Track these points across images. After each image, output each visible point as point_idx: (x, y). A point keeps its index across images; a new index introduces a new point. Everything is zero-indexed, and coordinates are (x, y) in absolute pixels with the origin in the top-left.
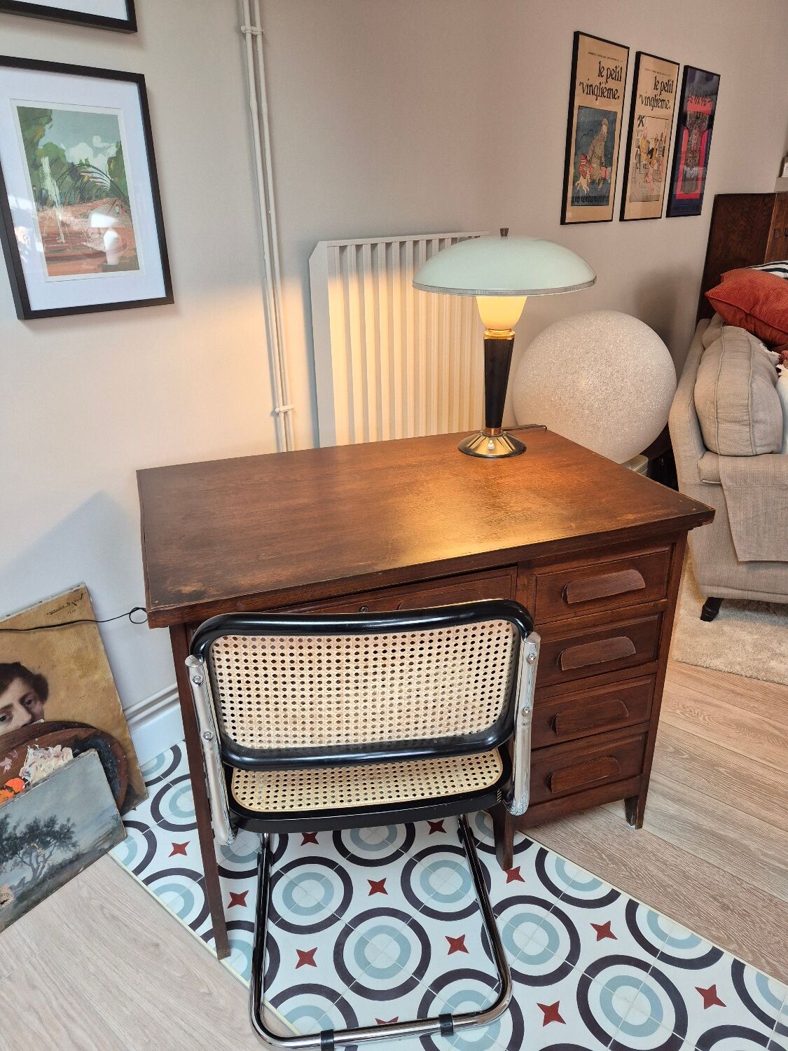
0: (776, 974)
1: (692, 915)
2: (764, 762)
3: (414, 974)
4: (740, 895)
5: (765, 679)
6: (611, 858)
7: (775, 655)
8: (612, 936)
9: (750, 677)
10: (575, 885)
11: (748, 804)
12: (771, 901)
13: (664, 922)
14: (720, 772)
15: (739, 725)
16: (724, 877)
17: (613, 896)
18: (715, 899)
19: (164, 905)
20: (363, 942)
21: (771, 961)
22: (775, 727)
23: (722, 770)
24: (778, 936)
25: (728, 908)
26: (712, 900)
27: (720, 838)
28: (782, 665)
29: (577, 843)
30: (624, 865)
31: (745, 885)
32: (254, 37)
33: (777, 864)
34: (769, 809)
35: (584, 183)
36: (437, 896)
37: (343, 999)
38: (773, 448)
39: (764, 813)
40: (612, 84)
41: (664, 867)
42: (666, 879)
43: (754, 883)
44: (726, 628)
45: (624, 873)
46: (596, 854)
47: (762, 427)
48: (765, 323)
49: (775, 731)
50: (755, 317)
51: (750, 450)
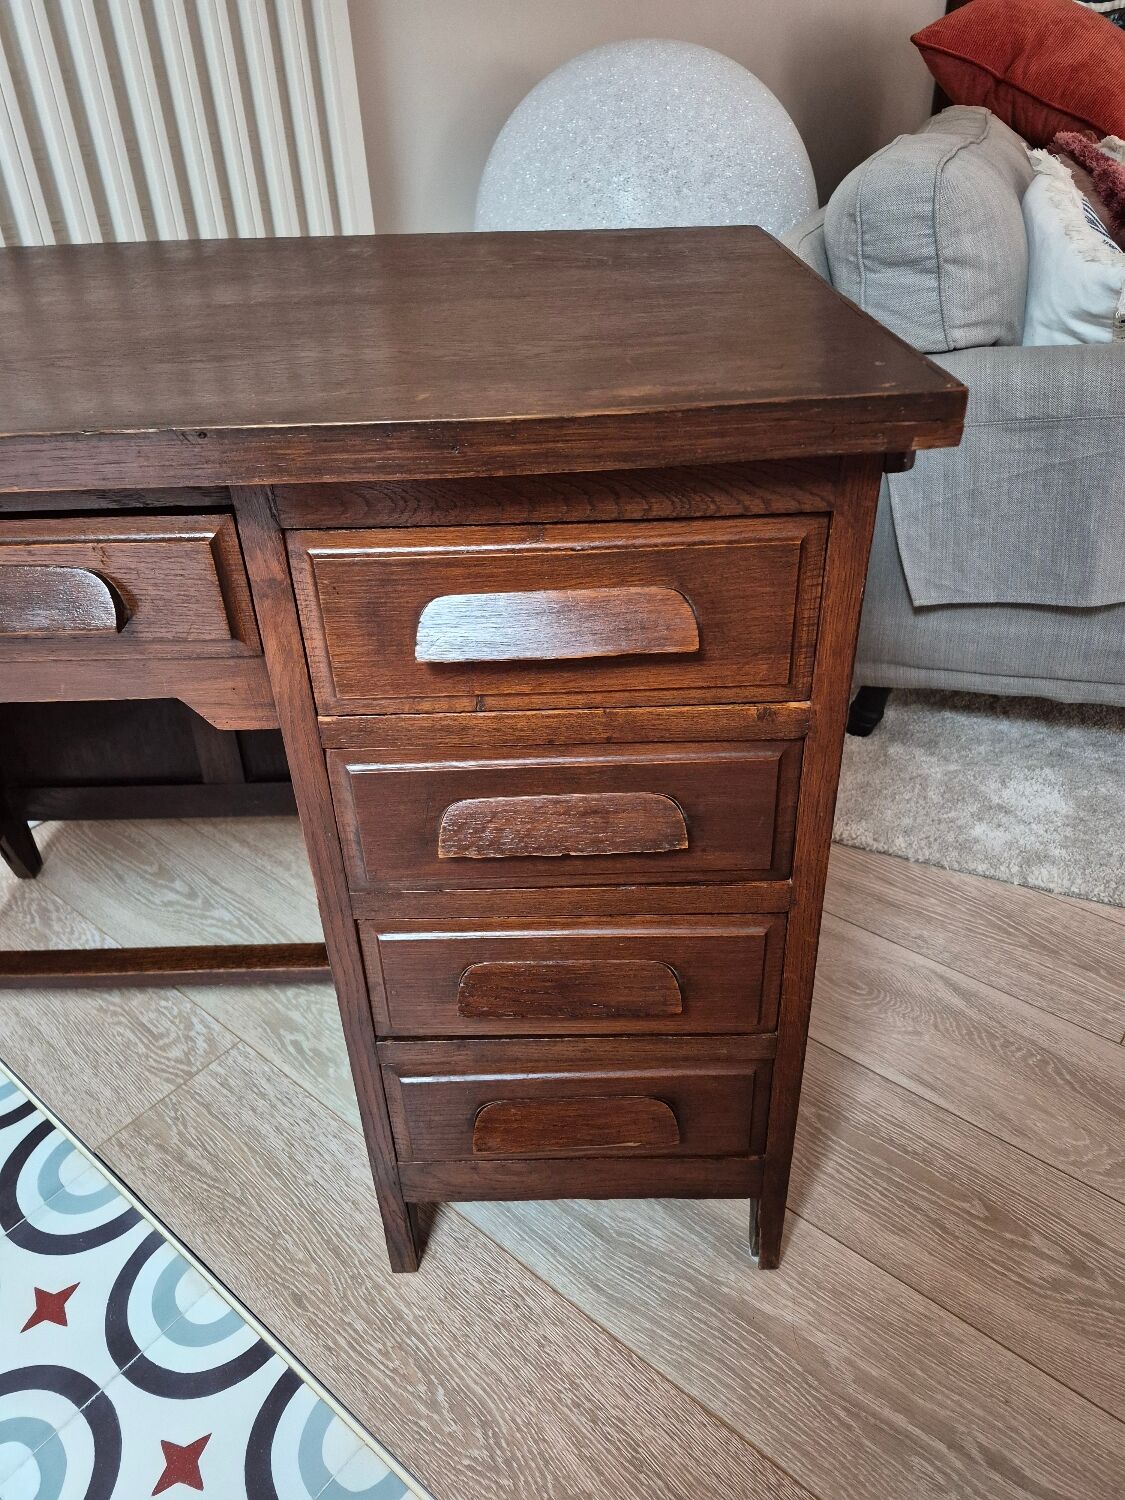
5: (956, 866)
6: (459, 1400)
7: (988, 810)
9: (926, 862)
28: (999, 833)
30: (484, 1425)
34: (903, 1231)
38: (996, 332)
44: (896, 750)
45: (476, 1453)
46: (422, 1388)
47: (968, 275)
48: (1035, 99)
49: (957, 1002)
50: (1013, 86)
51: (940, 336)
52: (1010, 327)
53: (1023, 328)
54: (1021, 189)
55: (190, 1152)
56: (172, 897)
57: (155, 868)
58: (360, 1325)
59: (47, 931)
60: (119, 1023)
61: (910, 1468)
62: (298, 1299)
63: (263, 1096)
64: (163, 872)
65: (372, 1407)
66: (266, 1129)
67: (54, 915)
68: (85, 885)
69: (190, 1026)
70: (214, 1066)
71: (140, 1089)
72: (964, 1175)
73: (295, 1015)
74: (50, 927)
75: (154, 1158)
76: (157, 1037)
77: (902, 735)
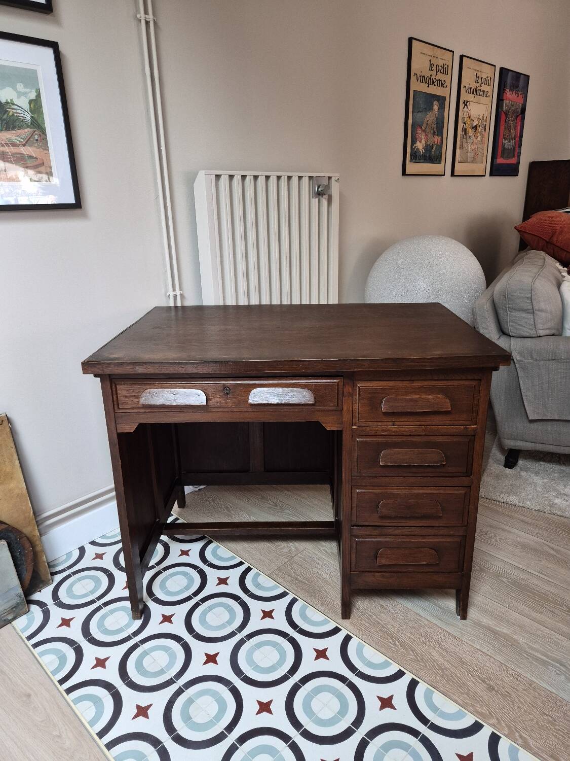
0: (526, 747)
1: (462, 693)
2: (540, 575)
3: (225, 729)
4: (505, 679)
5: (550, 512)
6: (403, 644)
7: (560, 495)
8: (393, 707)
9: (538, 510)
10: (370, 665)
11: (521, 607)
12: (531, 685)
13: (438, 698)
14: (503, 582)
15: (524, 547)
16: (493, 663)
17: (399, 675)
18: (484, 682)
19: (43, 665)
20: (190, 701)
21: (523, 735)
22: (552, 549)
23: (504, 580)
24: (532, 714)
25: (493, 689)
26: (481, 682)
27: (494, 632)
28: (564, 502)
29: (377, 632)
30: (412, 651)
31: (510, 671)
32: (147, 23)
33: (540, 656)
34: (541, 613)
35: (420, 146)
36: (257, 668)
37: (163, 746)
38: (553, 332)
39: (534, 615)
40: (440, 76)
41: (445, 654)
42: (445, 663)
43: (518, 670)
44: (523, 474)
45: (411, 657)
46: (391, 641)
47: (543, 314)
48: (561, 249)
49: (553, 552)
50: (554, 244)
51: (535, 333)
52: (558, 330)
53: (562, 330)
54: (559, 285)
55: (299, 577)
56: (268, 505)
57: (260, 497)
58: (367, 625)
59: (230, 514)
61: (549, 669)
63: (319, 564)
64: (263, 498)
65: (376, 644)
66: (322, 573)
70: (299, 555)
71: (277, 560)
72: (559, 599)
74: (231, 512)
75: (288, 578)
77: (525, 469)
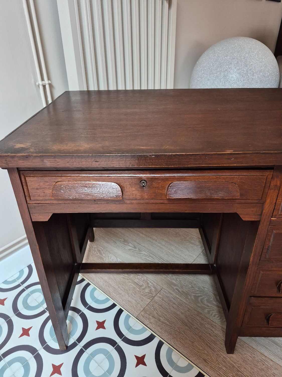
55: (161, 318)
56: (130, 248)
57: (123, 240)
58: (224, 368)
59: (102, 256)
60: (129, 282)
62: (205, 361)
63: (174, 304)
64: (125, 241)
66: (178, 313)
67: (102, 252)
68: (107, 244)
69: (148, 284)
70: (158, 295)
71: (142, 301)
73: (174, 282)
75: (153, 320)
76: (141, 286)
